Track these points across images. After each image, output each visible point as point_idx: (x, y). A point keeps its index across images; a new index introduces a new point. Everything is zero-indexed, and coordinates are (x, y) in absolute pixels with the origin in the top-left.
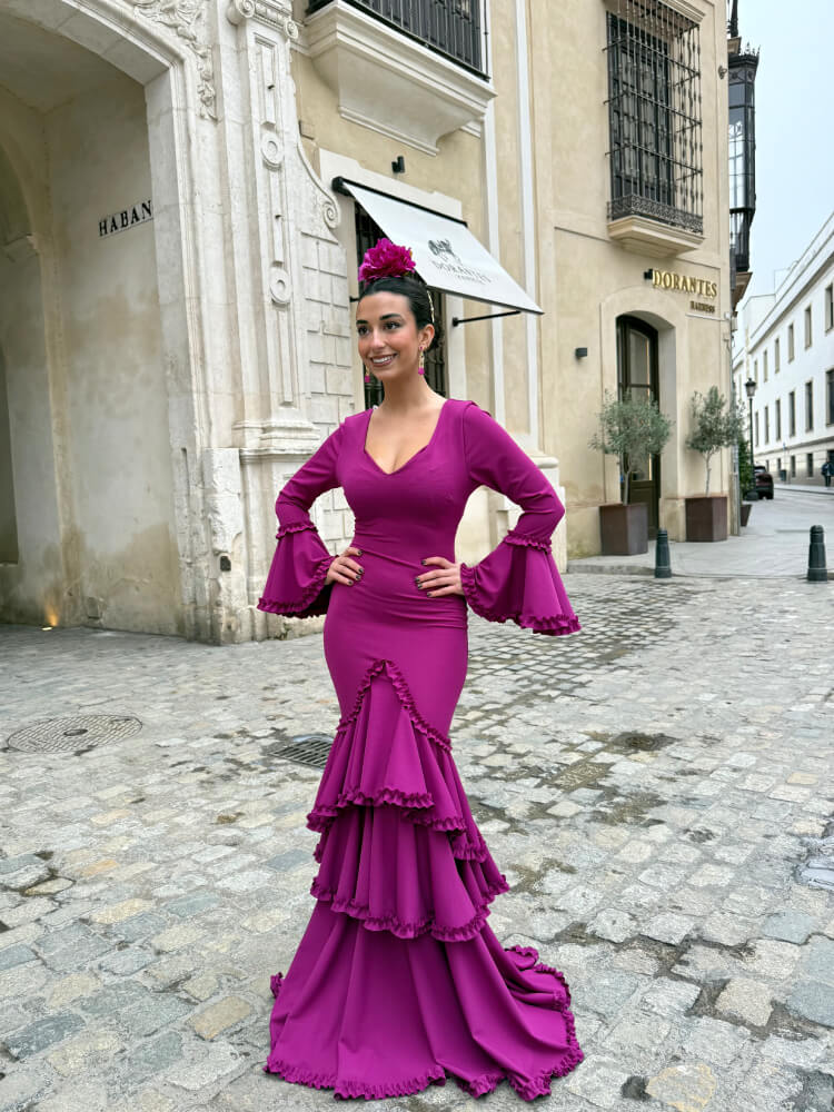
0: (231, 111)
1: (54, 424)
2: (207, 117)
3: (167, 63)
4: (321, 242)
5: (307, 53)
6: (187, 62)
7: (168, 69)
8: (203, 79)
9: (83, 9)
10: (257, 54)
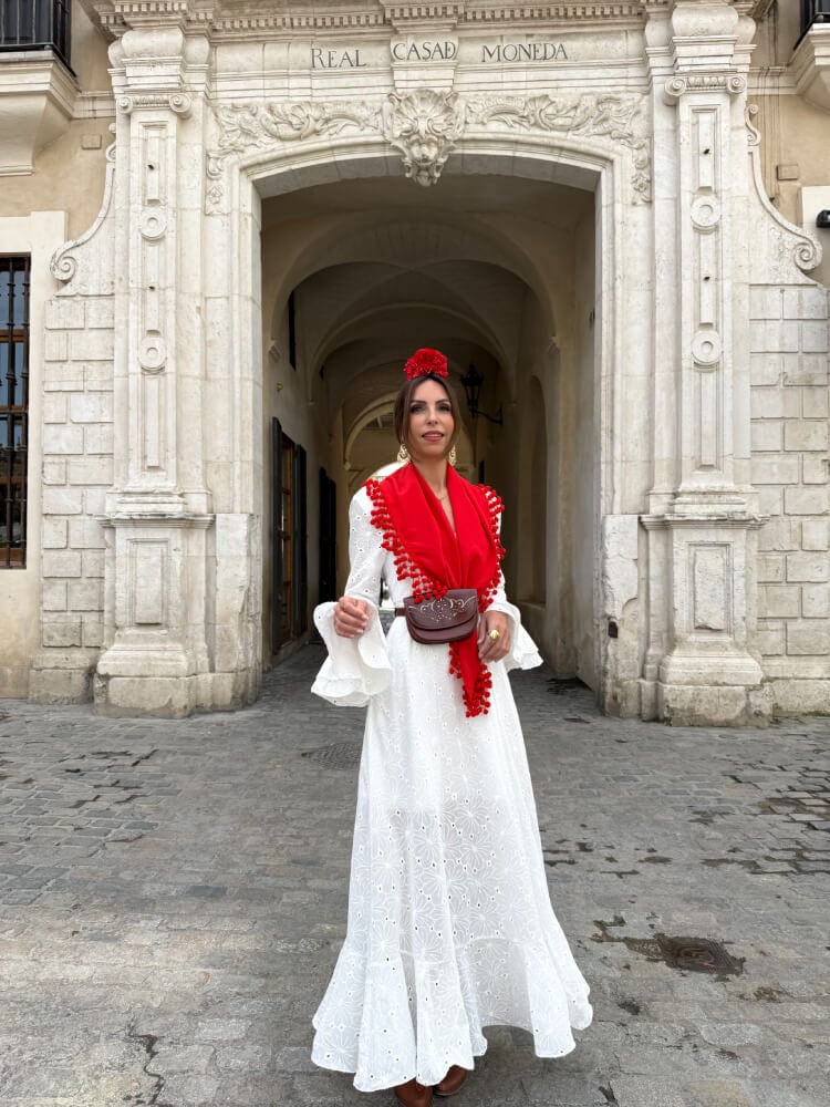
2: (640, 202)
3: (598, 168)
4: (786, 288)
7: (599, 174)
8: (638, 169)
10: (693, 125)
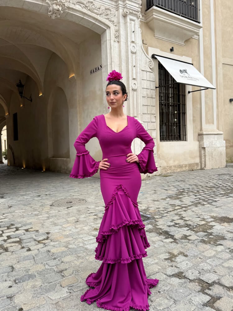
0: (123, 39)
1: (79, 123)
2: (116, 41)
3: (106, 29)
4: (147, 72)
5: (146, 22)
6: (111, 28)
7: (106, 30)
8: (116, 31)
9: (84, 17)
10: (130, 23)
